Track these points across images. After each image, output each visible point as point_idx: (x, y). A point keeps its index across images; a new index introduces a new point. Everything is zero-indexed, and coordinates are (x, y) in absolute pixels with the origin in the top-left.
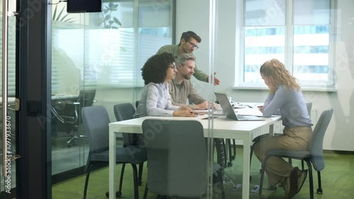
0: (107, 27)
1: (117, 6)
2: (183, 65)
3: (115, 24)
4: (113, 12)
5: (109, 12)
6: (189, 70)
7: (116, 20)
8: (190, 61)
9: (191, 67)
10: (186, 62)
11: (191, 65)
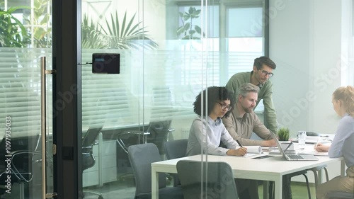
0: (187, 38)
1: (199, 11)
2: (244, 97)
3: (196, 34)
4: (194, 19)
5: (189, 21)
6: (250, 103)
7: (198, 29)
8: (251, 93)
9: (252, 100)
10: (248, 94)
11: (252, 98)
